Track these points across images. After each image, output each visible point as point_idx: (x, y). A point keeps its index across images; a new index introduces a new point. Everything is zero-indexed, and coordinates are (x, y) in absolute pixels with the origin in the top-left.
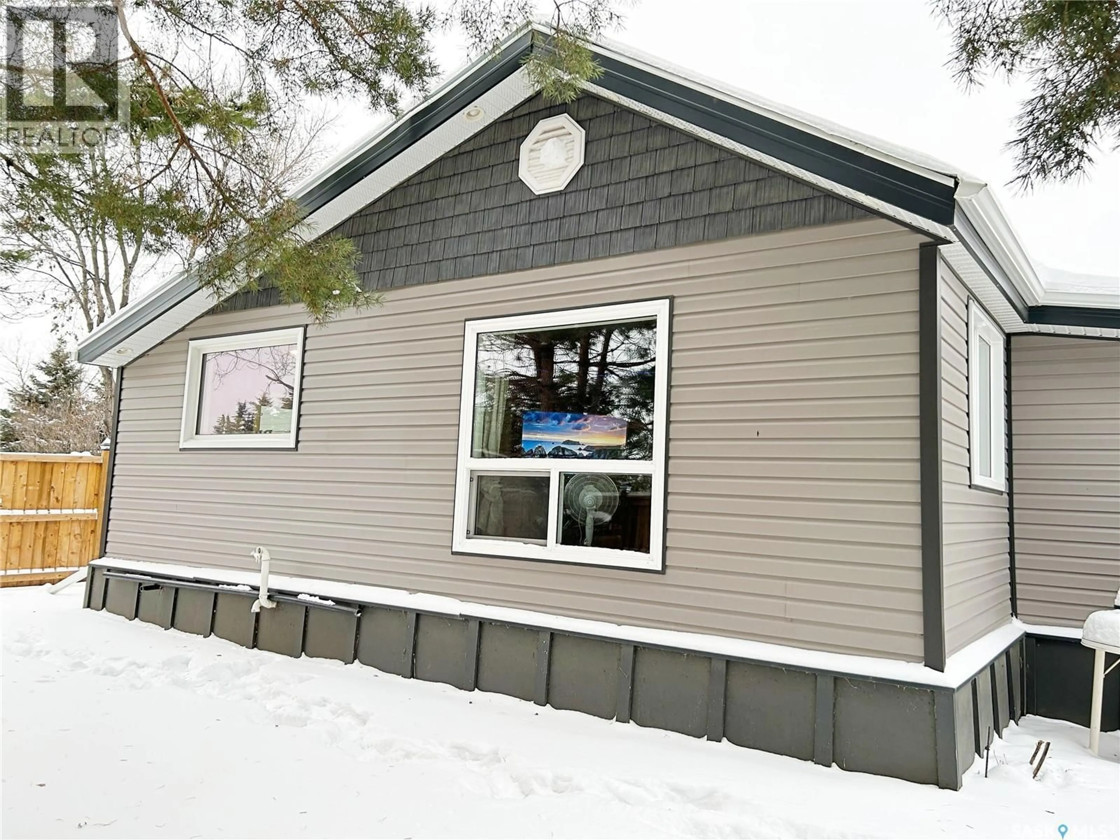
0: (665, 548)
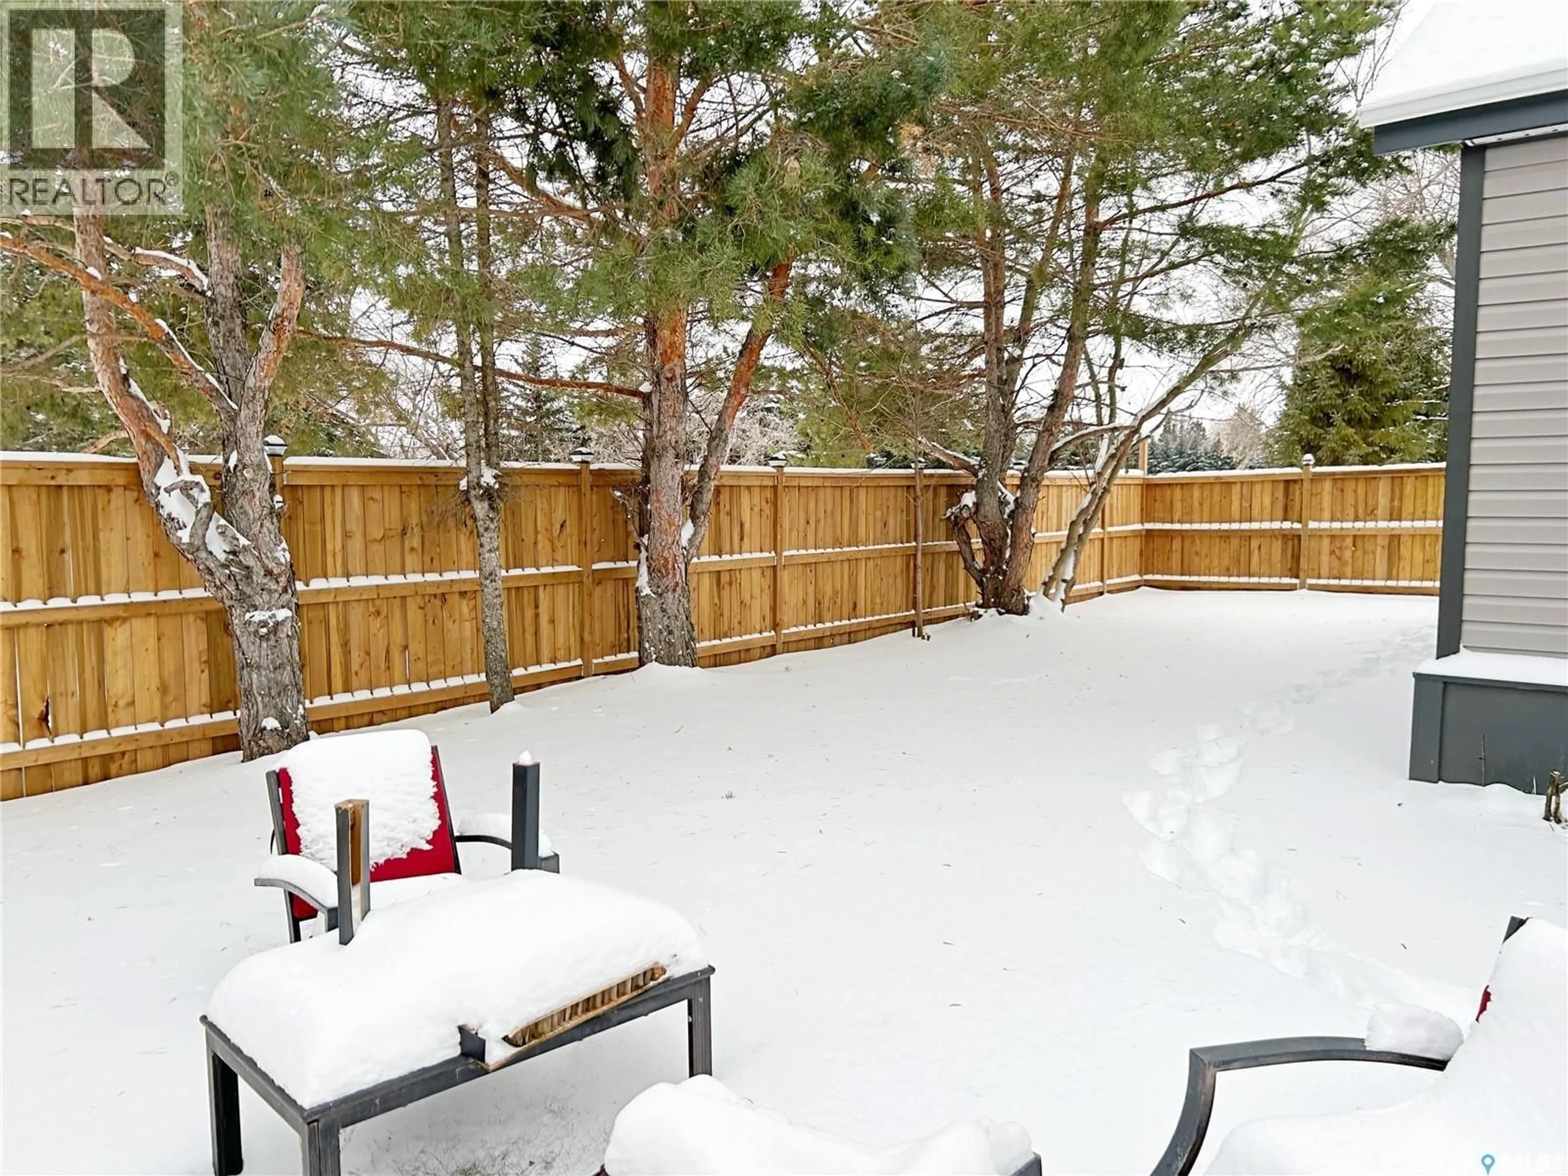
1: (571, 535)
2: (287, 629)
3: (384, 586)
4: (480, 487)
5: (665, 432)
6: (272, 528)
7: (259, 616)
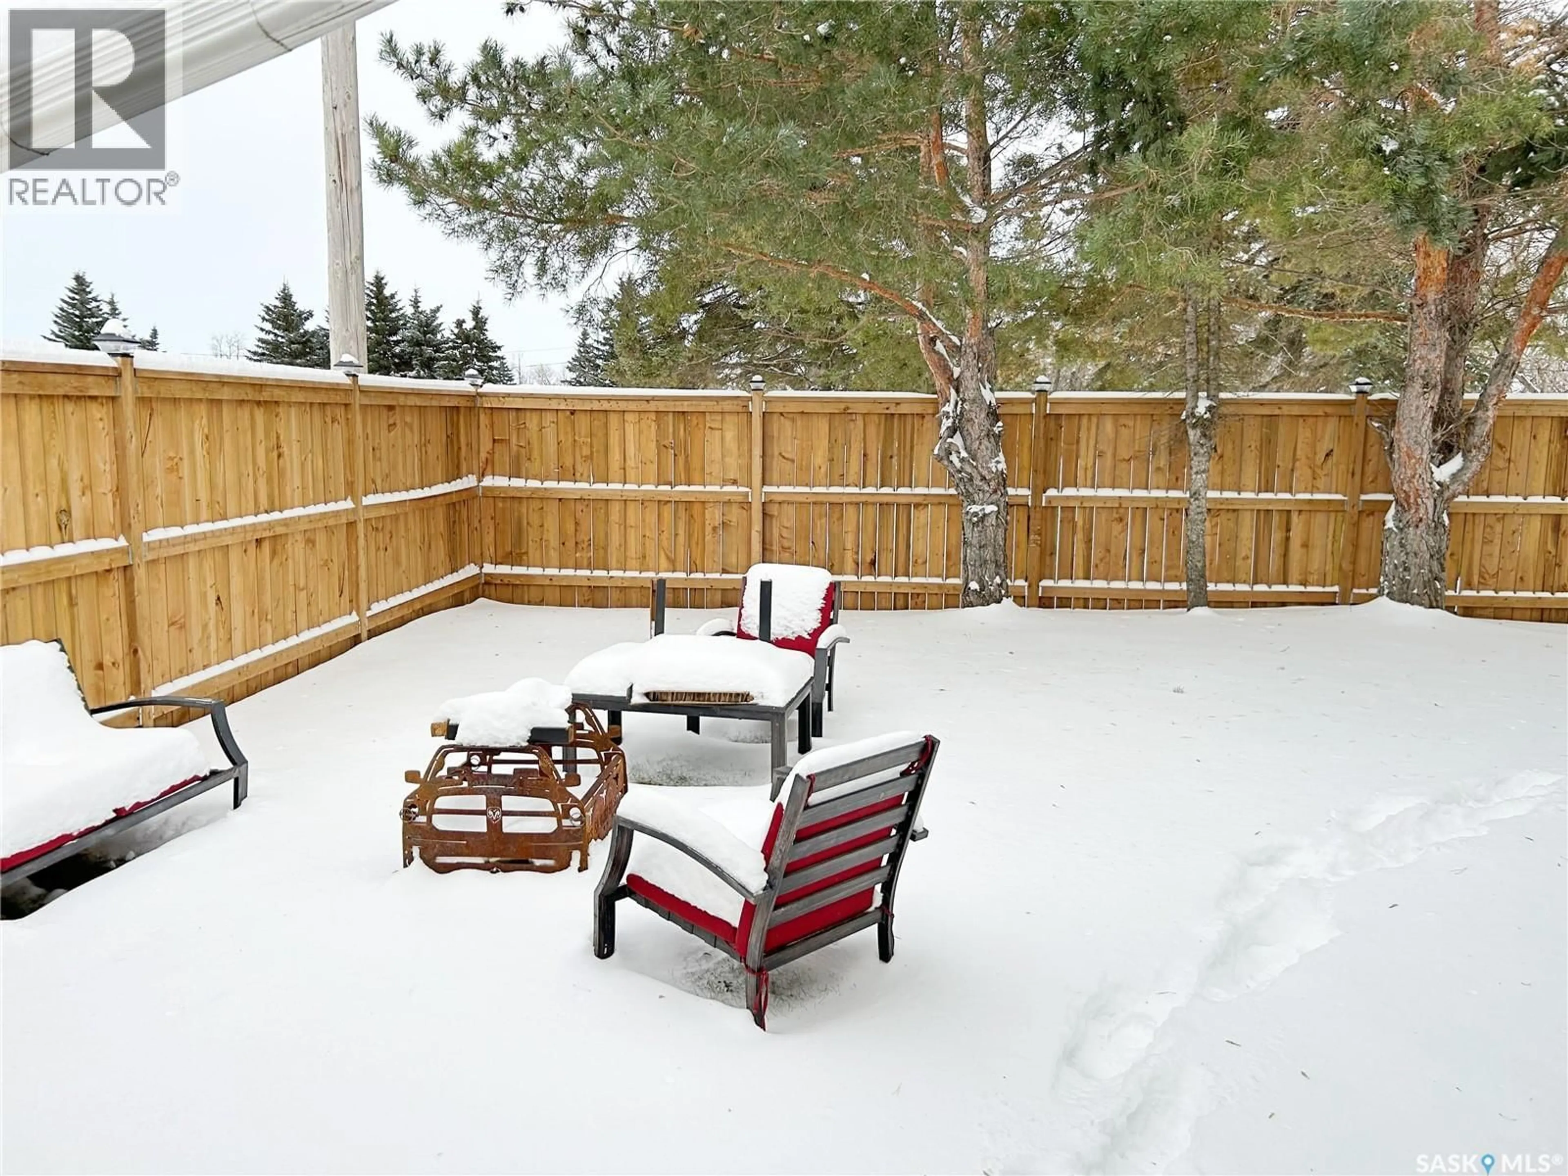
1: (1337, 464)
2: (992, 520)
3: (1126, 498)
4: (1194, 417)
5: (1415, 361)
6: (989, 445)
7: (975, 508)
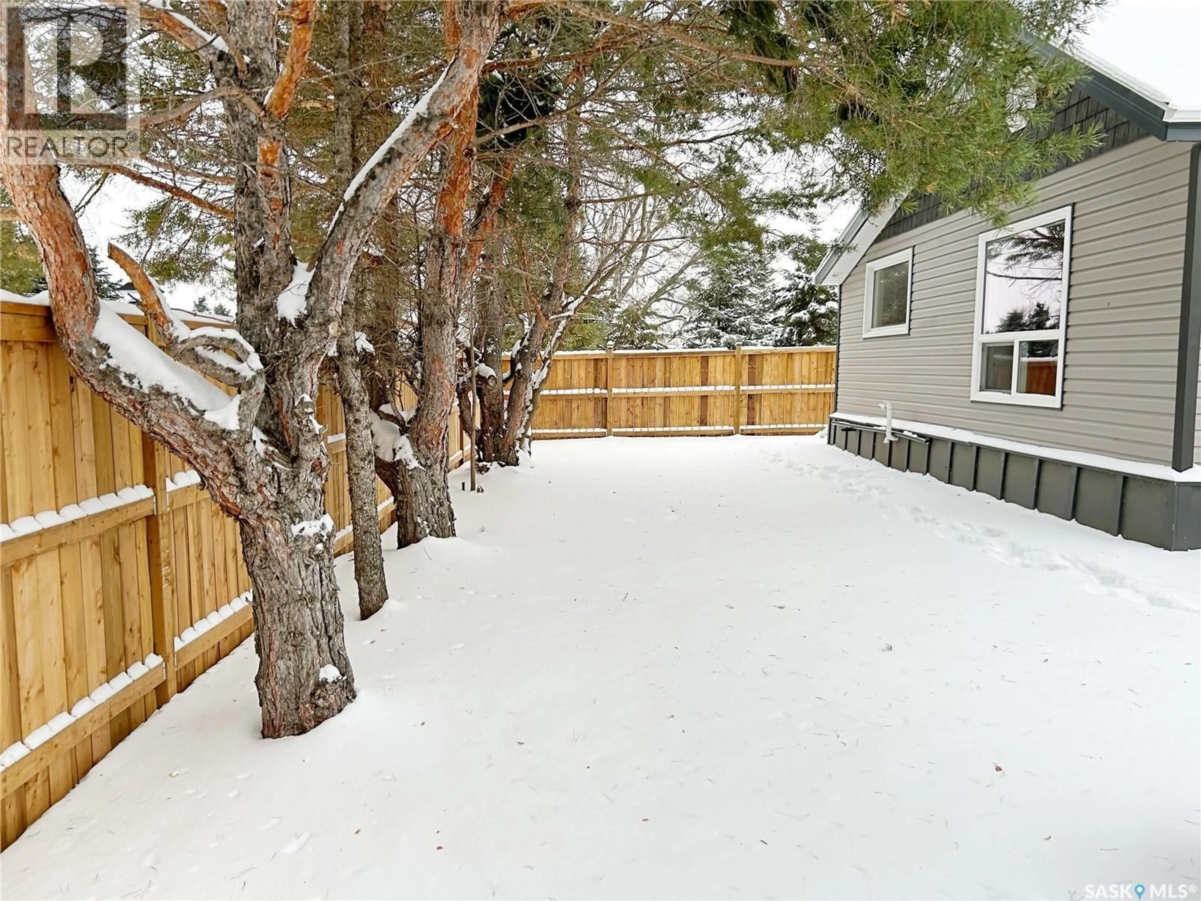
0: (1063, 392)
